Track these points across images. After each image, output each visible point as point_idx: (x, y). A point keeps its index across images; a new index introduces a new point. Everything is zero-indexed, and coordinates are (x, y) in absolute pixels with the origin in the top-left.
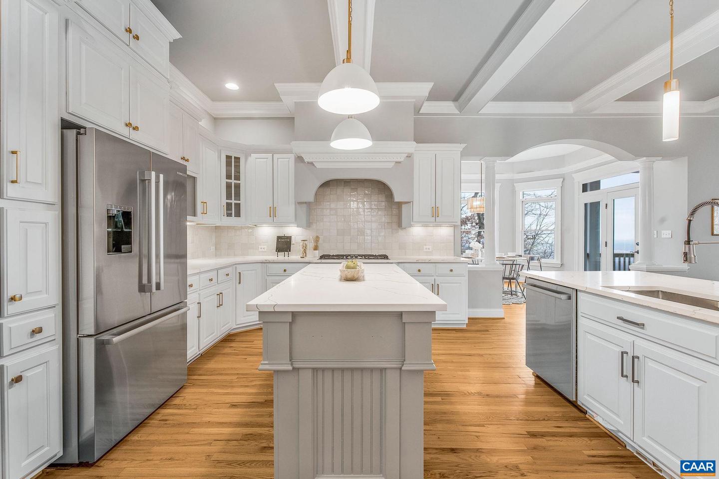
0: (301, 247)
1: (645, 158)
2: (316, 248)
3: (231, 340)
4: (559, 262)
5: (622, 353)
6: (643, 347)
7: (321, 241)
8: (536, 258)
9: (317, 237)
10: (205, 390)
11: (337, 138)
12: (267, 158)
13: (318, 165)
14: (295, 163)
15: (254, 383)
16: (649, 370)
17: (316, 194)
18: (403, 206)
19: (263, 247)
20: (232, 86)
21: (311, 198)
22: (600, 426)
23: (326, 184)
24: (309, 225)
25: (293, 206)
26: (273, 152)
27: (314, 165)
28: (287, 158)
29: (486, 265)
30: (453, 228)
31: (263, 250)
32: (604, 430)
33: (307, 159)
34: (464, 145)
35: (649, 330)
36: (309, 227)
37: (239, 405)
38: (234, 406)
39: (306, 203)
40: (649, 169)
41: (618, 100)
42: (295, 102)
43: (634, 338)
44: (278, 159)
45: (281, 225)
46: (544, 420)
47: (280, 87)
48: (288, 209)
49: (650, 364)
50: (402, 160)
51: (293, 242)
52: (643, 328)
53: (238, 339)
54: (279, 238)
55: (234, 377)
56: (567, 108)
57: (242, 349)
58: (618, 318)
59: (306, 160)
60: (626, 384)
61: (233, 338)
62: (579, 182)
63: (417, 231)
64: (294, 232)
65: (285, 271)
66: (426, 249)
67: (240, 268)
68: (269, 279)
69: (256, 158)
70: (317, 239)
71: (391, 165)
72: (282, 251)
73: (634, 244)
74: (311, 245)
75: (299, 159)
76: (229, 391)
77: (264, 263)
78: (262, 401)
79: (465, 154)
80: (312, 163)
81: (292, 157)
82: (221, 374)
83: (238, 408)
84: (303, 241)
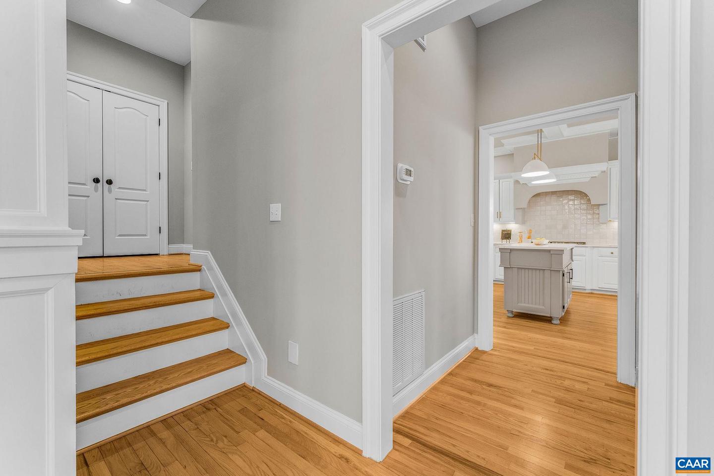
0: (518, 237)
2: (529, 237)
9: (530, 230)
12: (496, 183)
13: (530, 185)
14: (514, 184)
17: (529, 202)
18: (600, 207)
21: (525, 205)
23: (537, 195)
24: (523, 222)
25: (513, 210)
26: (499, 178)
27: (527, 185)
28: (509, 182)
36: (525, 224)
39: (521, 208)
44: (503, 182)
45: (504, 223)
48: (509, 213)
50: (597, 175)
51: (512, 233)
54: (503, 231)
59: (522, 183)
64: (513, 227)
71: (588, 180)
72: (505, 239)
74: (526, 235)
75: (517, 182)
80: (525, 184)
81: (512, 181)
84: (520, 233)
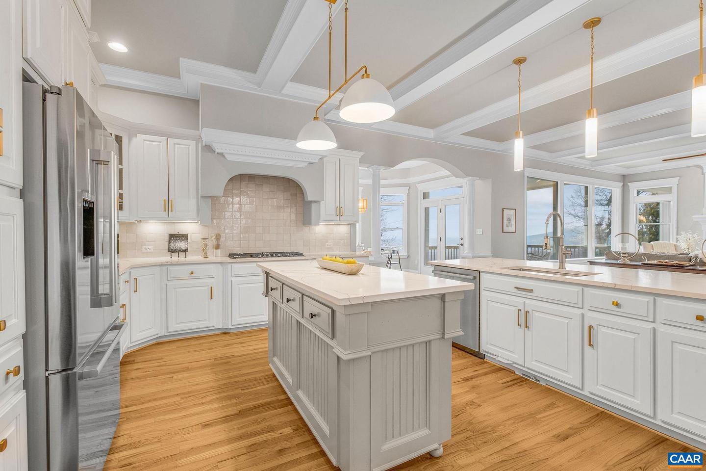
0: (200, 246)
1: (471, 177)
2: (218, 247)
3: (129, 361)
4: (406, 254)
5: (518, 310)
6: (531, 304)
7: (222, 239)
8: (396, 252)
9: (219, 235)
10: (152, 420)
11: (305, 138)
12: (161, 142)
13: (229, 157)
14: (198, 151)
15: (209, 399)
16: (536, 318)
17: (225, 188)
18: (312, 204)
19: (148, 247)
20: (118, 47)
21: (219, 192)
22: (495, 364)
23: (237, 178)
25: (195, 200)
26: (168, 136)
27: (224, 156)
28: (188, 145)
29: (375, 258)
30: (349, 226)
31: (148, 250)
32: (499, 366)
33: (218, 148)
34: (362, 154)
35: (535, 293)
36: (210, 224)
37: (212, 423)
38: (206, 425)
39: (211, 197)
40: (472, 186)
41: (463, 134)
42: (201, 84)
43: (524, 300)
44: (174, 144)
46: (465, 368)
47: (185, 63)
48: (187, 203)
49: (537, 314)
50: (316, 161)
52: (532, 292)
53: (138, 359)
54: (171, 235)
55: (178, 399)
56: (429, 134)
57: (153, 369)
58: (515, 288)
59: (217, 151)
60: (520, 331)
61: (132, 359)
62: (421, 191)
63: (320, 229)
64: (191, 228)
65: (192, 273)
66: (328, 245)
67: (135, 273)
68: (169, 283)
69: (144, 140)
70: (218, 237)
71: (304, 165)
73: (459, 239)
74: (211, 244)
76: (184, 413)
77: (164, 265)
78: (237, 412)
79: (362, 161)
80: (222, 155)
81: (192, 144)
82: (155, 400)
83: (213, 426)
84: (204, 239)
